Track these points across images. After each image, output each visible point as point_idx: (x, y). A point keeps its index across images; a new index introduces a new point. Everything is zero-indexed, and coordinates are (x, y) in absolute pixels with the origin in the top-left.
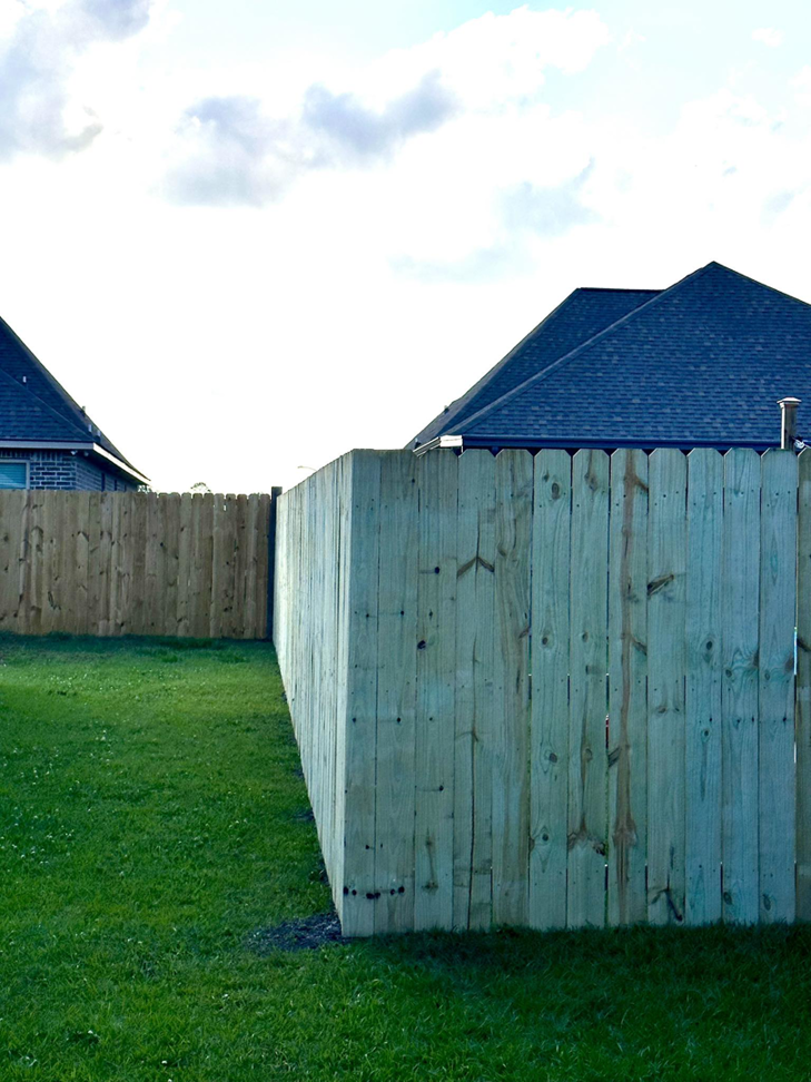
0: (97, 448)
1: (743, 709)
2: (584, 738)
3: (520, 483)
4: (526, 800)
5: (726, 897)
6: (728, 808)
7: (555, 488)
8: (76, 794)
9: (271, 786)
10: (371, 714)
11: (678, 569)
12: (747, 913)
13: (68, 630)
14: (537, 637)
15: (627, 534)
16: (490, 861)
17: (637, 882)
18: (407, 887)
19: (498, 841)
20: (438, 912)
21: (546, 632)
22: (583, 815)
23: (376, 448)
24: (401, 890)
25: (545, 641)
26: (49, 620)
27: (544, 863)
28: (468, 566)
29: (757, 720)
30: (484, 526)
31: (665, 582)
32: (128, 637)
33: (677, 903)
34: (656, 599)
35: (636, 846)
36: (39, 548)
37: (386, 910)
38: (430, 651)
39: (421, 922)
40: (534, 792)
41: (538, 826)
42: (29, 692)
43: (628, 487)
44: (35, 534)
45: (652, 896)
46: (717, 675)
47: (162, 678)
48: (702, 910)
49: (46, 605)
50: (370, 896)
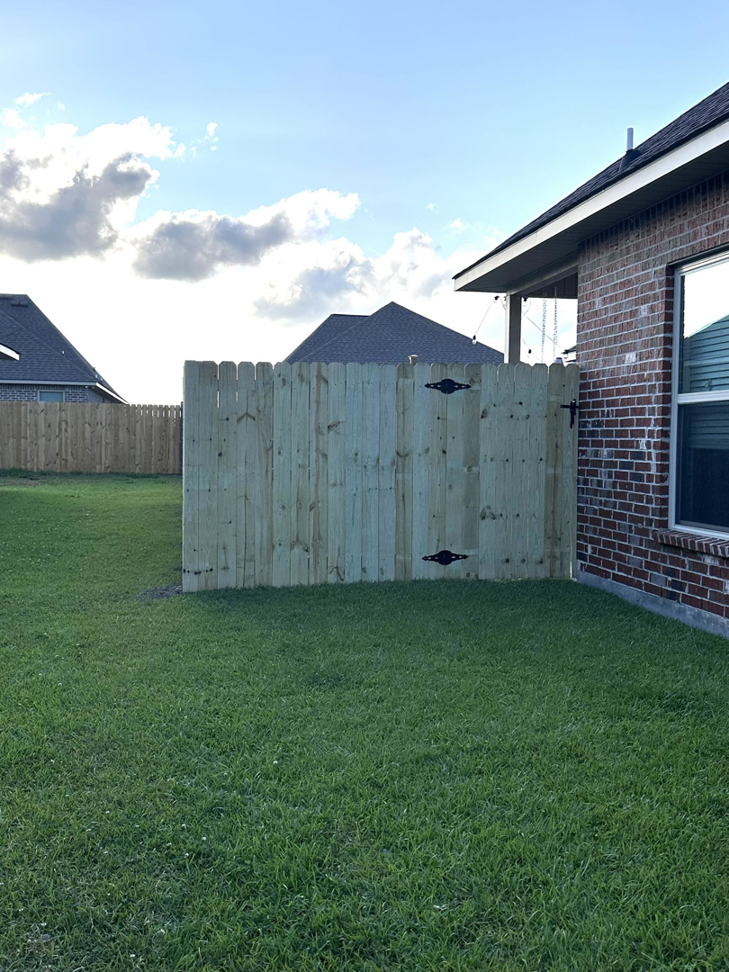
0: (98, 385)
1: (372, 484)
2: (298, 498)
3: (267, 377)
4: (271, 527)
5: (364, 570)
6: (365, 530)
7: (284, 380)
8: (68, 538)
9: (166, 533)
10: (196, 488)
11: (342, 419)
12: (373, 577)
13: (82, 470)
14: (276, 452)
15: (318, 402)
16: (254, 556)
17: (323, 563)
18: (214, 569)
19: (258, 546)
20: (230, 580)
21: (280, 449)
22: (298, 533)
23: (197, 360)
24: (211, 570)
25: (279, 453)
26: (72, 465)
27: (279, 556)
28: (242, 417)
29: (378, 488)
30: (250, 398)
31: (336, 424)
32: (111, 473)
33: (341, 573)
34: (332, 433)
35: (322, 547)
36: (66, 430)
37: (204, 581)
38: (224, 458)
39: (221, 584)
40: (275, 524)
41: (276, 540)
42: (55, 496)
43: (318, 381)
44: (64, 424)
45: (329, 570)
46: (360, 468)
47: (124, 490)
48: (353, 576)
49: (70, 458)
50: (196, 573)
